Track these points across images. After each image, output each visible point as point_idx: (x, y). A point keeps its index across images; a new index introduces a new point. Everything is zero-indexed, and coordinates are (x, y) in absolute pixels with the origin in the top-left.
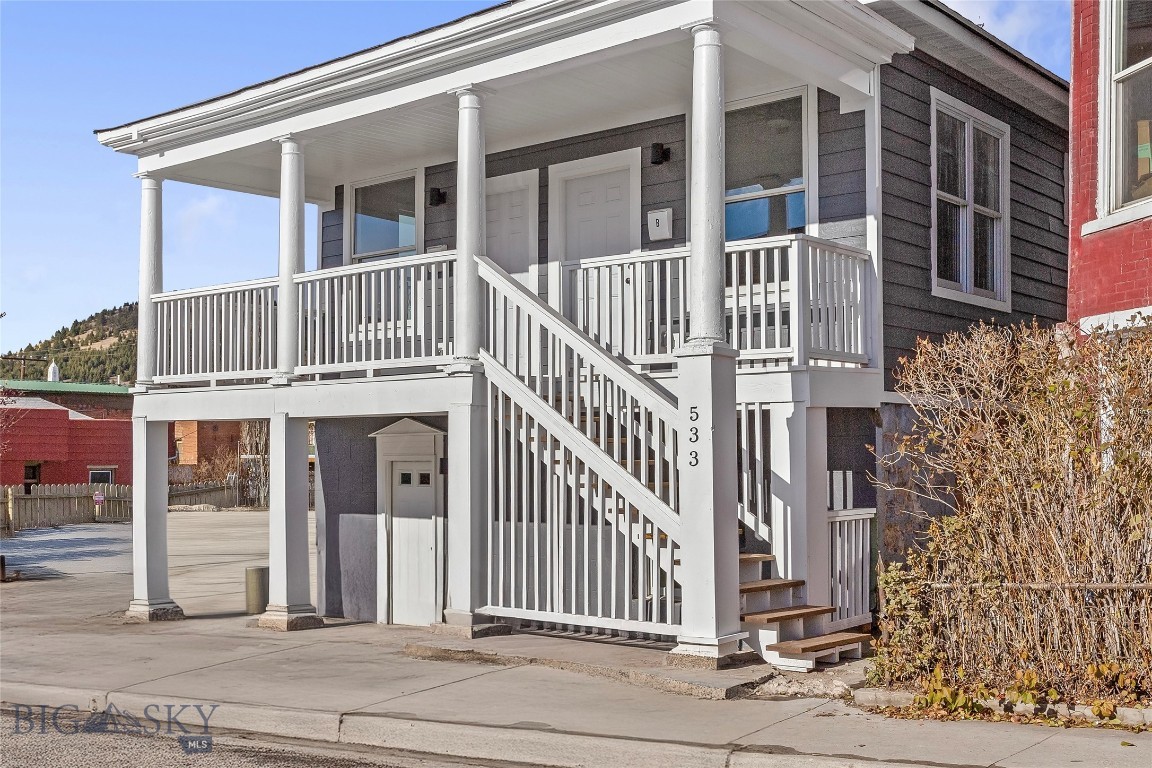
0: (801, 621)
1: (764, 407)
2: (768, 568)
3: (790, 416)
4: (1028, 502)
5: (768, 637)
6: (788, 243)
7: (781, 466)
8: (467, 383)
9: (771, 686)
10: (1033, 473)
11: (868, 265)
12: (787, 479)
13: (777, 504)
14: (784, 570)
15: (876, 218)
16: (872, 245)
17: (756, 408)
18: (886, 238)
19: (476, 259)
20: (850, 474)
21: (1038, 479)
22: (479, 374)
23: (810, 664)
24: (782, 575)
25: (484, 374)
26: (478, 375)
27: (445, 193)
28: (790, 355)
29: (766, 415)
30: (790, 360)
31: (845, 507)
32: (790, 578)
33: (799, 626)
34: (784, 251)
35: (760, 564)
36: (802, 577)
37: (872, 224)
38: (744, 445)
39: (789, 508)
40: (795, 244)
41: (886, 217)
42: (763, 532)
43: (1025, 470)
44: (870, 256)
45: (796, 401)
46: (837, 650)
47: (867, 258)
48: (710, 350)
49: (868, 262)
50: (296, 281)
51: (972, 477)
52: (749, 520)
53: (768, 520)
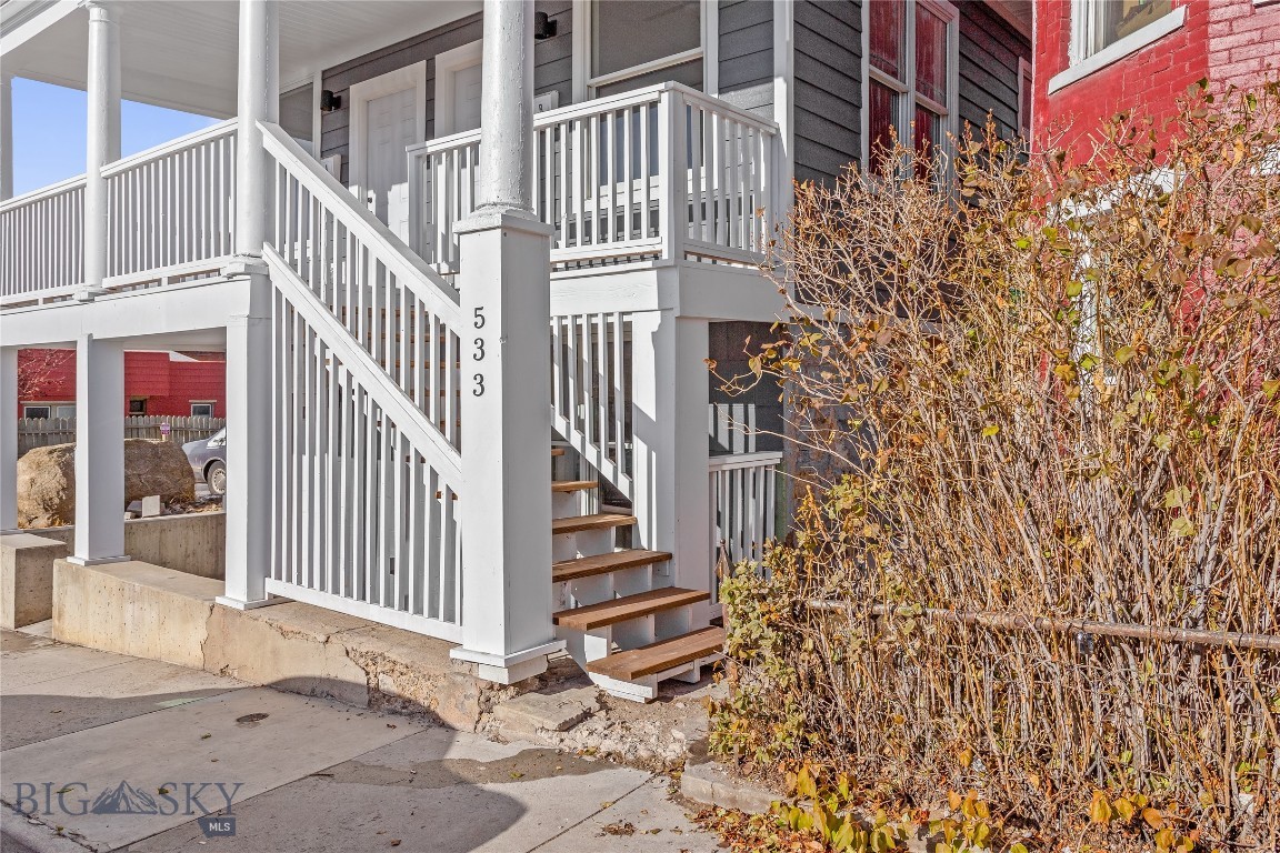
0: (652, 618)
1: (626, 318)
2: (626, 534)
3: (656, 329)
4: (975, 461)
5: (596, 647)
6: (655, 96)
7: (645, 399)
8: (243, 288)
9: (578, 733)
10: (984, 407)
11: (774, 140)
12: (653, 416)
13: (640, 448)
14: (648, 539)
15: (786, 80)
16: (781, 116)
17: (615, 320)
18: (798, 109)
19: (258, 125)
20: (752, 407)
21: (991, 418)
22: (259, 277)
23: (648, 692)
24: (644, 543)
25: (268, 276)
26: (261, 280)
27: (339, 98)
28: (658, 248)
29: (627, 328)
30: (656, 256)
31: (746, 450)
32: (654, 549)
33: (649, 626)
34: (653, 105)
35: (613, 530)
36: (670, 548)
37: (781, 88)
38: (601, 370)
39: (654, 454)
40: (665, 96)
41: (799, 82)
42: (623, 485)
43: (971, 402)
44: (778, 130)
45: (662, 309)
46: (698, 663)
47: (774, 132)
48: (497, 221)
49: (774, 137)
50: (103, 175)
51: (878, 413)
52: (607, 470)
53: (629, 471)
